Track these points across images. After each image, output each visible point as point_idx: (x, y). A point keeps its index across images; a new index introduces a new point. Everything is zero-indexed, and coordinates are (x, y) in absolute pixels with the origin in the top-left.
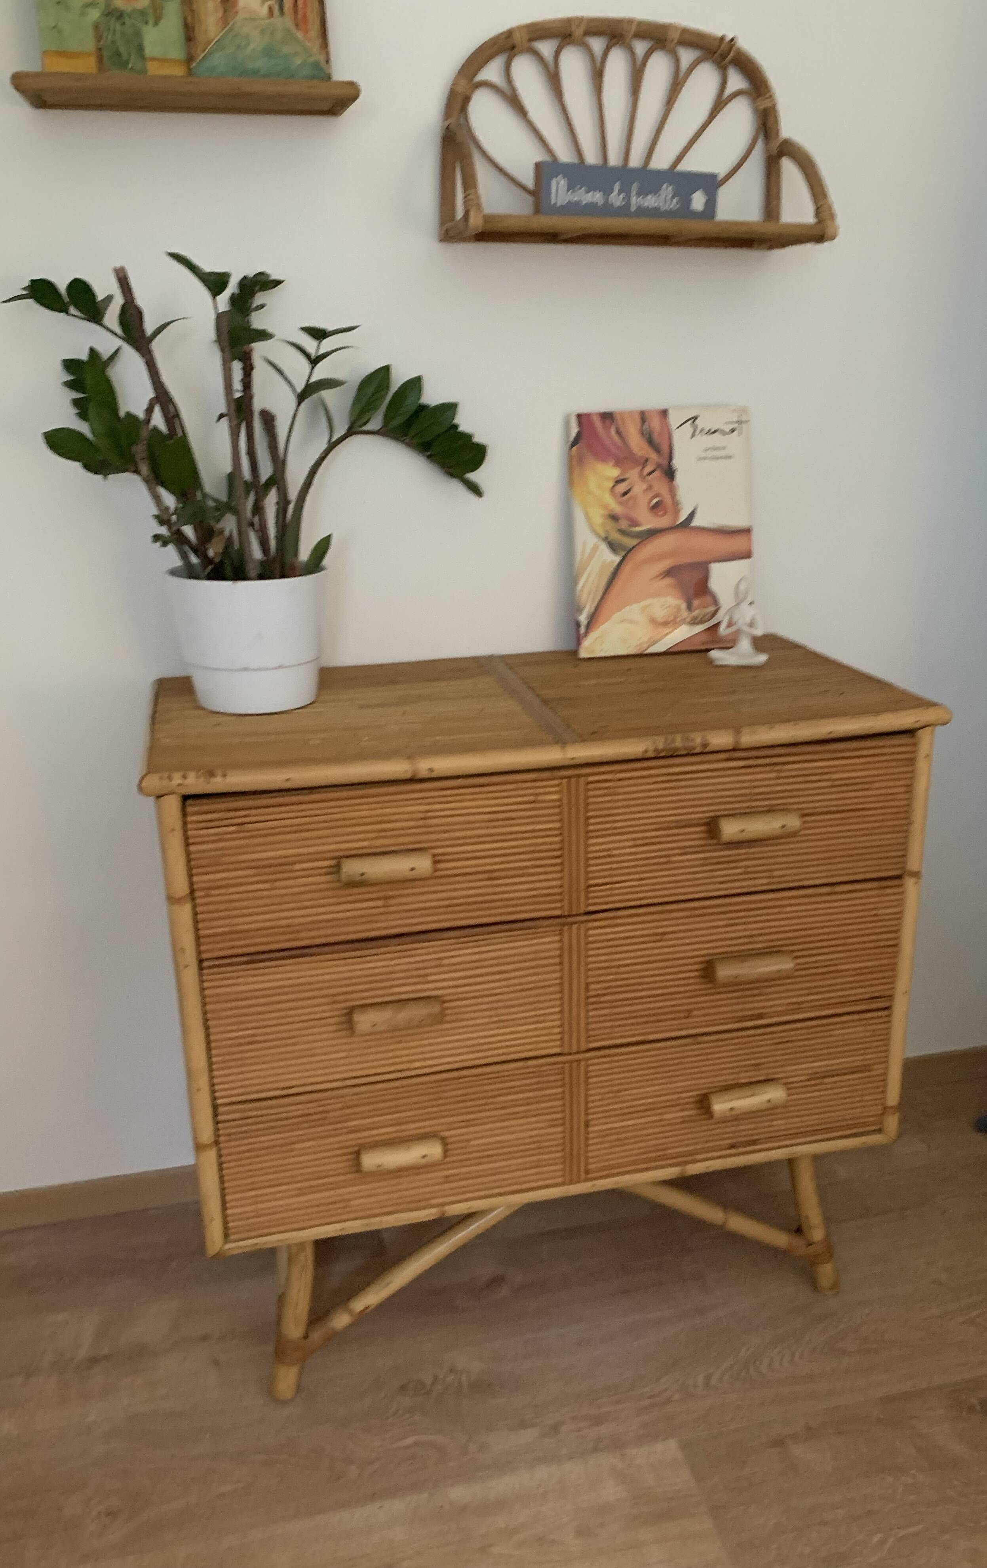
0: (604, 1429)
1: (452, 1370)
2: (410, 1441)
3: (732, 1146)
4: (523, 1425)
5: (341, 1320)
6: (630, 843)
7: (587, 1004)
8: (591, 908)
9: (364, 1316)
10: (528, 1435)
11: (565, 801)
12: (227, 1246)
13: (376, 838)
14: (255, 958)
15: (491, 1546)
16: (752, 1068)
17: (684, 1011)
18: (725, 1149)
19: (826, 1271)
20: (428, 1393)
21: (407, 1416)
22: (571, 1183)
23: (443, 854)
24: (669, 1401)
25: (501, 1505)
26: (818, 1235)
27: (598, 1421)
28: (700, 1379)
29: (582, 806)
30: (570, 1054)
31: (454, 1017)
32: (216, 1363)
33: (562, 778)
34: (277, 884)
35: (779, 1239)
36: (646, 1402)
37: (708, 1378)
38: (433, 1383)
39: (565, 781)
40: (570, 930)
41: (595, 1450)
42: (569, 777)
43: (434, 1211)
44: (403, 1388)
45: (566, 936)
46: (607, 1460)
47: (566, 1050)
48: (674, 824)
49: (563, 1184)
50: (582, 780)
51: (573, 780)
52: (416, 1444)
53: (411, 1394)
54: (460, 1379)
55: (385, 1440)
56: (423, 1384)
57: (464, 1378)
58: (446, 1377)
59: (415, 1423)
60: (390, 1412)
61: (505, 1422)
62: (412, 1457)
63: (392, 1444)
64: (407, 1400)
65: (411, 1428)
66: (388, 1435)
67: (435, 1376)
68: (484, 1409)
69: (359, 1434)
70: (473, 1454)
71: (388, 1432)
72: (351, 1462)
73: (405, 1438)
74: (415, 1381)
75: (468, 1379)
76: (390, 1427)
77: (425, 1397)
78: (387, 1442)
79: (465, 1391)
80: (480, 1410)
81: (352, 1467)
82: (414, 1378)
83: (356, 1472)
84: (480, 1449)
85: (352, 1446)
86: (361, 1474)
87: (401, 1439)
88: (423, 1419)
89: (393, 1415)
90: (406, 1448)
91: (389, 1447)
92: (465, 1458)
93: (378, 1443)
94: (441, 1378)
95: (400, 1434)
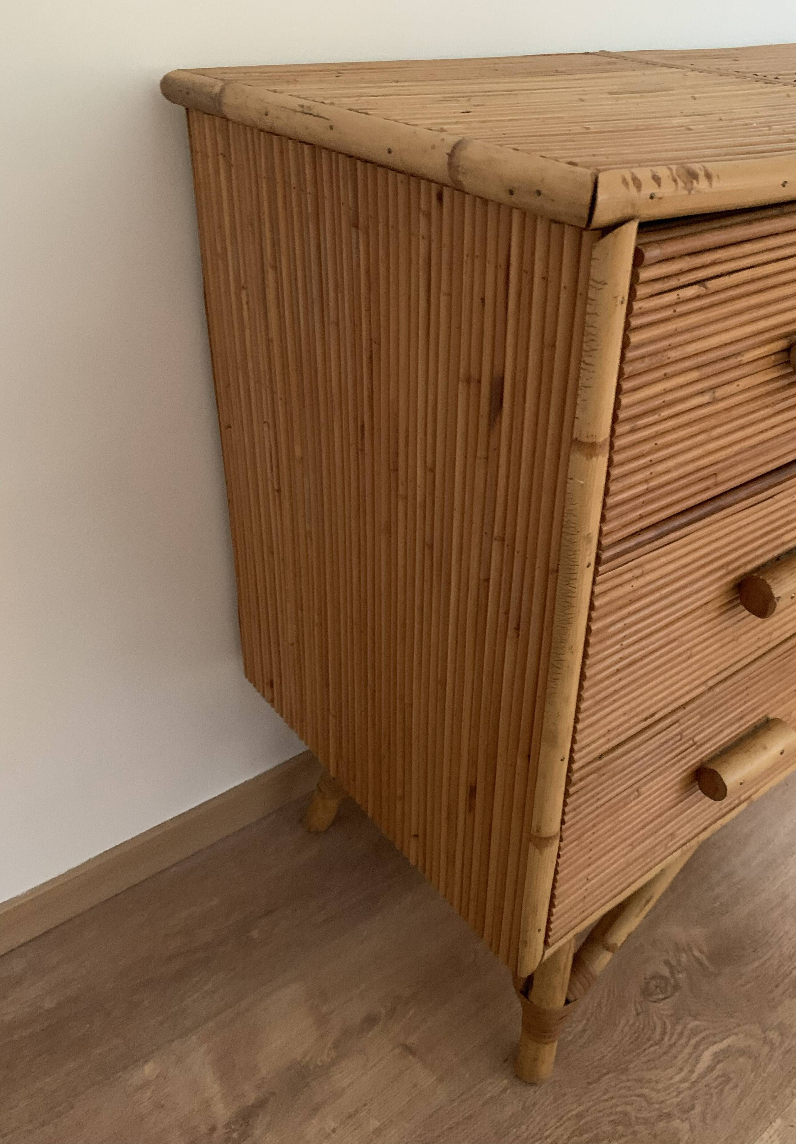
1: (678, 948)
2: (706, 1058)
20: (677, 987)
21: (679, 1028)
32: (408, 1050)
38: (672, 973)
44: (646, 993)
52: (717, 1059)
53: (661, 996)
54: (694, 956)
55: (681, 1070)
56: (662, 977)
57: (696, 953)
58: (679, 961)
59: (694, 1032)
60: (659, 1030)
61: (780, 990)
62: (726, 1078)
63: (692, 1071)
64: (665, 1007)
65: (693, 1042)
66: (679, 1062)
67: (667, 963)
68: (747, 983)
69: (649, 1075)
70: (782, 1043)
71: (675, 1057)
72: (669, 1116)
73: (700, 1056)
74: (653, 978)
75: (701, 952)
76: (674, 1051)
77: (677, 994)
78: (686, 1070)
79: (711, 968)
80: (742, 985)
81: (676, 1123)
82: (649, 974)
83: (686, 1126)
84: (782, 1034)
85: (653, 1095)
86: (692, 1129)
87: (697, 1061)
88: (697, 1023)
89: (664, 1033)
90: (711, 1069)
91: (694, 1077)
92: (778, 1054)
93: (677, 1078)
94: (674, 963)
95: (690, 1054)
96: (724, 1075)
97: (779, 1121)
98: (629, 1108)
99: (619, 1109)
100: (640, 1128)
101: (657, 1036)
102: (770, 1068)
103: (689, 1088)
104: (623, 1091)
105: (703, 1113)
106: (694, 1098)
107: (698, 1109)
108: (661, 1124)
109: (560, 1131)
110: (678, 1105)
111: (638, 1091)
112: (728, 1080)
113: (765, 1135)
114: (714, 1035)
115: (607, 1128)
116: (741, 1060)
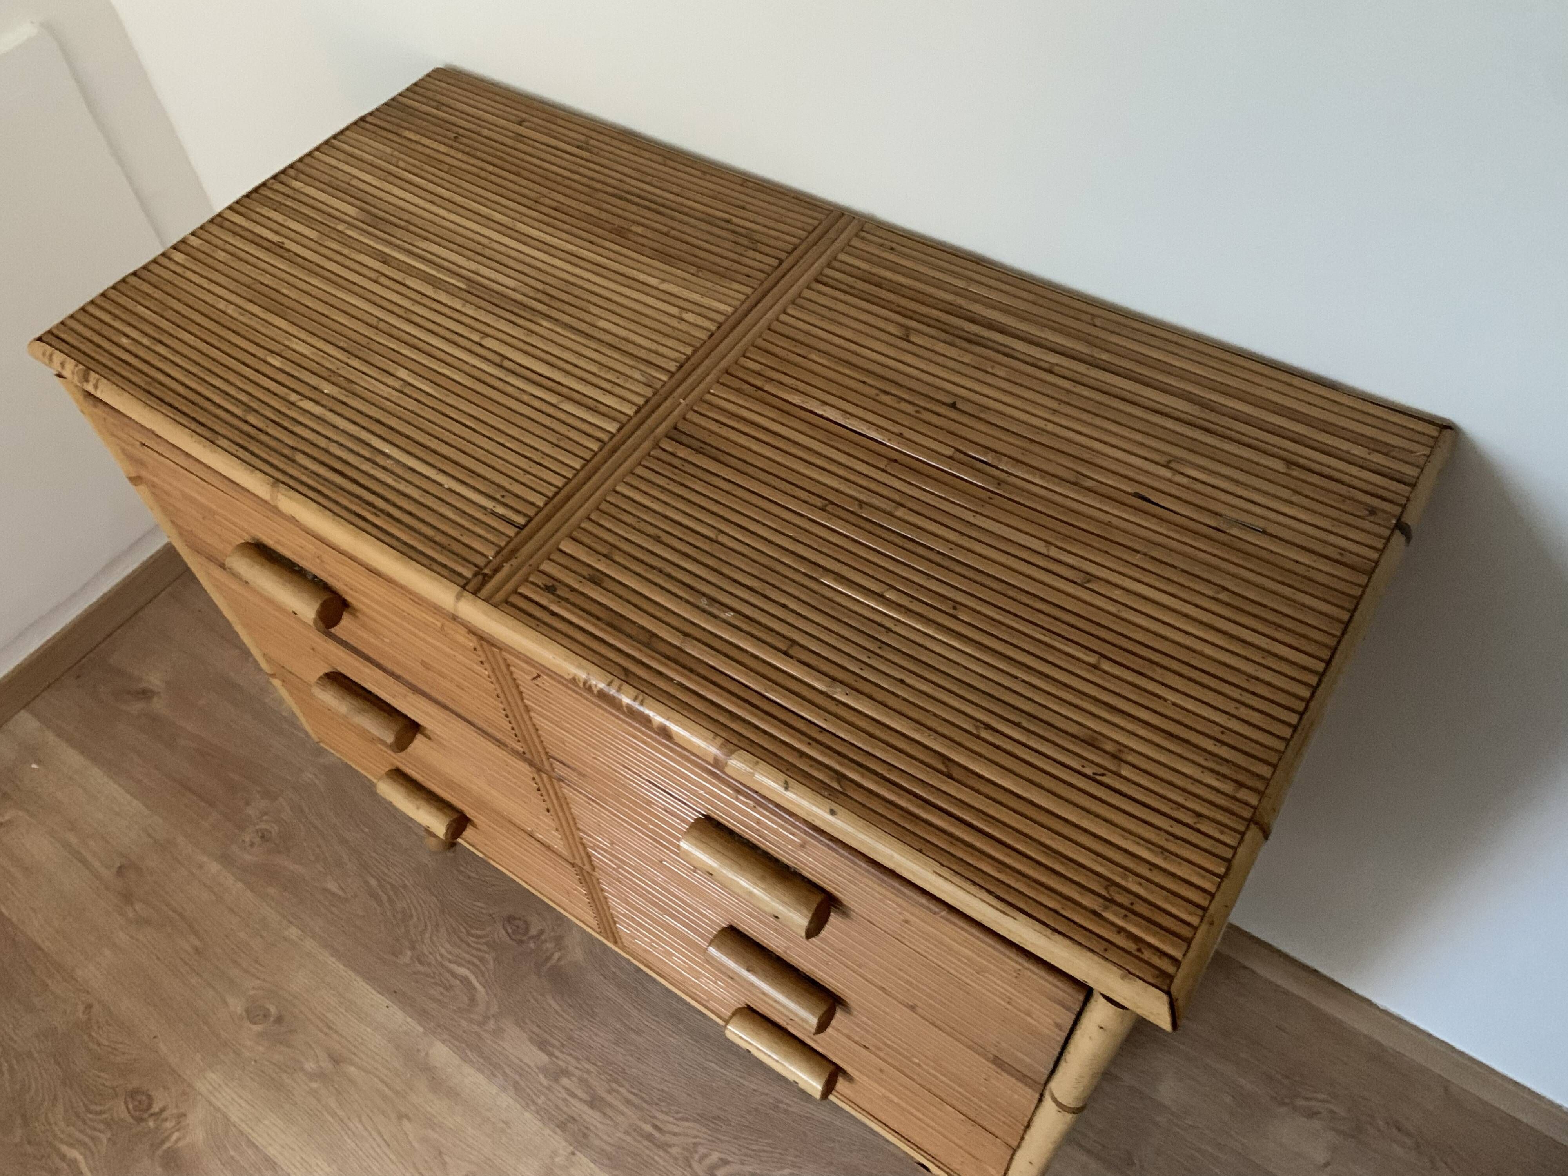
0: (591, 1116)
2: (463, 971)
4: (542, 1045)
10: (535, 1057)
15: (409, 1119)
20: (520, 942)
21: (485, 948)
24: (664, 1147)
25: (453, 1094)
27: (594, 1102)
28: (715, 1156)
29: (508, 676)
36: (648, 1128)
37: (725, 1162)
38: (533, 937)
39: (473, 635)
41: (562, 1126)
44: (510, 919)
46: (559, 1143)
50: (496, 650)
52: (465, 981)
53: (510, 931)
54: (552, 954)
55: (450, 953)
56: (527, 930)
57: (557, 955)
58: (546, 941)
59: (482, 959)
60: (479, 932)
61: (536, 1029)
62: (448, 988)
63: (450, 962)
64: (501, 934)
65: (475, 961)
66: (456, 951)
67: (542, 932)
68: (536, 1000)
69: (443, 930)
70: (485, 1030)
71: (459, 947)
72: (413, 948)
73: (464, 966)
74: (526, 922)
75: (559, 959)
76: (464, 945)
77: (514, 943)
78: (450, 957)
79: (545, 969)
80: (533, 997)
81: (409, 953)
82: (529, 918)
83: (407, 960)
84: (494, 1031)
85: (427, 935)
86: (407, 965)
87: (460, 965)
88: (491, 962)
89: (479, 937)
90: (454, 975)
91: (447, 964)
92: (476, 1028)
93: (443, 951)
94: (543, 937)
95: (464, 959)
96: (451, 986)
97: (421, 1029)
98: (415, 919)
99: (414, 913)
100: (403, 929)
101: (473, 932)
102: (464, 1023)
103: (436, 960)
104: (427, 913)
105: (419, 973)
106: (429, 964)
107: (421, 968)
108: (407, 944)
109: (394, 876)
110: (424, 954)
111: (429, 924)
112: (447, 989)
113: (409, 1020)
114: (483, 976)
115: (399, 905)
116: (466, 999)
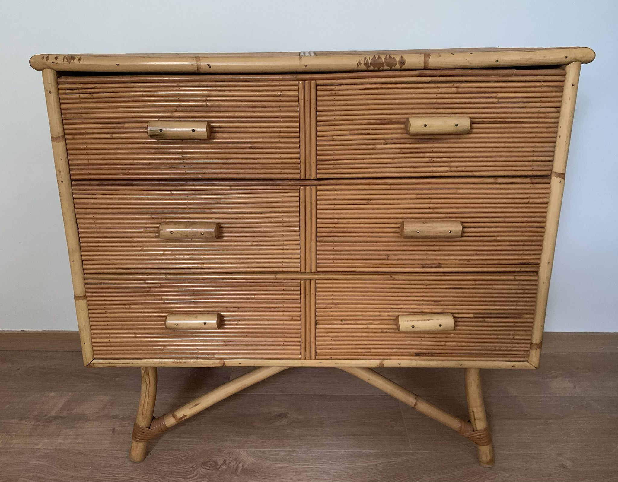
1: (235, 459)
3: (417, 354)
5: (170, 421)
6: (348, 132)
7: (317, 241)
8: (319, 176)
9: (184, 422)
11: (301, 97)
12: (94, 361)
13: (176, 111)
14: (104, 182)
16: (433, 303)
17: (386, 255)
18: (412, 356)
19: (485, 450)
20: (217, 469)
22: (305, 359)
23: (220, 127)
26: (480, 425)
29: (313, 101)
30: (305, 273)
31: (229, 239)
33: (298, 80)
34: (114, 136)
35: (454, 423)
38: (222, 465)
39: (301, 82)
40: (305, 189)
42: (304, 80)
43: (218, 361)
44: (204, 463)
45: (302, 192)
47: (303, 270)
48: (378, 121)
49: (301, 358)
50: (313, 82)
51: (307, 82)
53: (207, 468)
56: (216, 463)
58: (230, 463)
60: (191, 476)
64: (203, 471)
67: (225, 460)
74: (213, 461)
75: (243, 466)
77: (214, 471)
79: (239, 472)
94: (227, 462)
101: (188, 477)
